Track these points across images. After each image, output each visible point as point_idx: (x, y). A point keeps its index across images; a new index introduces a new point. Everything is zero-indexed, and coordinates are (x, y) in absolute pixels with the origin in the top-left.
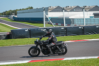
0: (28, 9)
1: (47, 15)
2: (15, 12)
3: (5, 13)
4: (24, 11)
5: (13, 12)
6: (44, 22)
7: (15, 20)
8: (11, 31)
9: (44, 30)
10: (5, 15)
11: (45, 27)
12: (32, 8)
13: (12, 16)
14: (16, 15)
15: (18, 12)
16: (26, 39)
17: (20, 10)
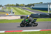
0: (40, 3)
1: (50, 6)
2: (33, 5)
3: (28, 5)
4: (38, 4)
5: (32, 5)
6: (48, 10)
7: (33, 9)
8: (31, 14)
9: (48, 15)
10: (28, 6)
11: (48, 13)
12: (42, 3)
13: (32, 7)
14: (34, 6)
15: (35, 5)
16: (39, 19)
17: (36, 4)
